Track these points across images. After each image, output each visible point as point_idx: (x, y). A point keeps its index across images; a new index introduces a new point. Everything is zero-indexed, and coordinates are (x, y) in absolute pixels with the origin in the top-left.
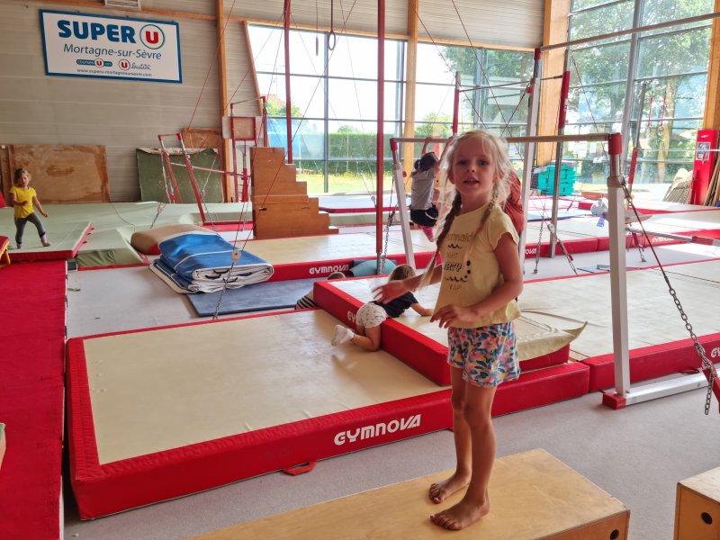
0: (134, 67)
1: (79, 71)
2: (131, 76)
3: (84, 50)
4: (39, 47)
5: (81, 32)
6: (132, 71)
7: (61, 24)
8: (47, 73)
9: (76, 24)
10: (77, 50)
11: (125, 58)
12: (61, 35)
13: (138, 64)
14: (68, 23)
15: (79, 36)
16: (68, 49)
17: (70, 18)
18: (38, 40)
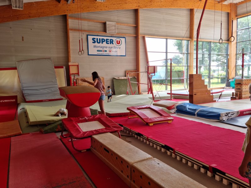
0: (113, 52)
1: (97, 53)
3: (99, 47)
4: (86, 46)
5: (99, 41)
7: (93, 39)
8: (88, 55)
10: (97, 47)
12: (93, 42)
14: (95, 39)
15: (98, 43)
16: (95, 47)
17: (96, 37)
18: (86, 44)
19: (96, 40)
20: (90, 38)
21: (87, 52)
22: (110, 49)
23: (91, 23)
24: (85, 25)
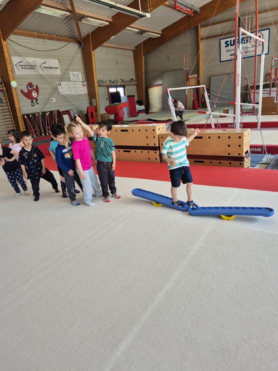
0: (250, 52)
1: (230, 58)
2: (248, 56)
3: (233, 50)
4: (219, 53)
5: (232, 44)
6: (249, 54)
7: (226, 43)
8: (221, 62)
9: (231, 41)
10: (230, 51)
11: (247, 49)
12: (226, 47)
13: (251, 51)
14: (228, 41)
15: (231, 45)
16: (228, 51)
17: (229, 40)
18: (219, 50)
19: (229, 43)
20: (223, 42)
21: (219, 58)
22: (246, 49)
23: (224, 24)
24: (218, 28)
